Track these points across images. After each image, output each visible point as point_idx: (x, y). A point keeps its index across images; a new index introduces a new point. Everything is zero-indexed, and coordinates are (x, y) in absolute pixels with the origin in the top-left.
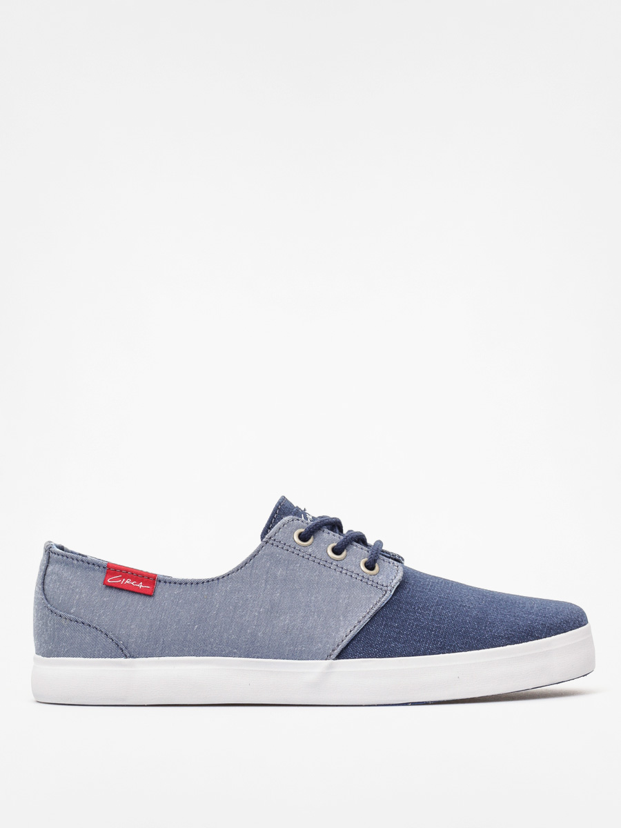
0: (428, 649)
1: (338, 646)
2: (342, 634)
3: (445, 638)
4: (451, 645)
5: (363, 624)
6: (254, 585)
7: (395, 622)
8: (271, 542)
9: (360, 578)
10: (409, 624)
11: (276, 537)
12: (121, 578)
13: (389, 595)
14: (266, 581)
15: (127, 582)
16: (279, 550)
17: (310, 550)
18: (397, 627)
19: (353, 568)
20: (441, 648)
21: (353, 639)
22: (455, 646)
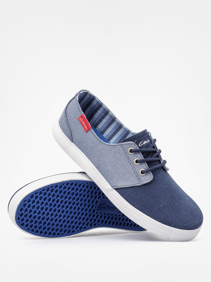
0: (137, 207)
1: (116, 186)
2: (120, 184)
3: (144, 208)
4: (144, 211)
5: (127, 186)
6: (110, 153)
7: (135, 193)
8: (121, 146)
9: (137, 174)
10: (138, 196)
11: (124, 146)
12: (83, 121)
13: (140, 184)
14: (113, 154)
15: (83, 123)
16: (122, 150)
17: (130, 156)
18: (135, 195)
19: (137, 170)
20: (141, 210)
21: (121, 188)
22: (145, 212)
